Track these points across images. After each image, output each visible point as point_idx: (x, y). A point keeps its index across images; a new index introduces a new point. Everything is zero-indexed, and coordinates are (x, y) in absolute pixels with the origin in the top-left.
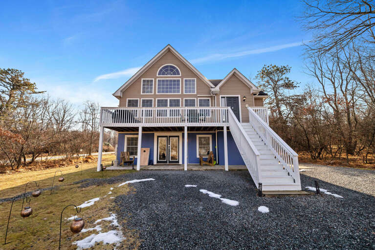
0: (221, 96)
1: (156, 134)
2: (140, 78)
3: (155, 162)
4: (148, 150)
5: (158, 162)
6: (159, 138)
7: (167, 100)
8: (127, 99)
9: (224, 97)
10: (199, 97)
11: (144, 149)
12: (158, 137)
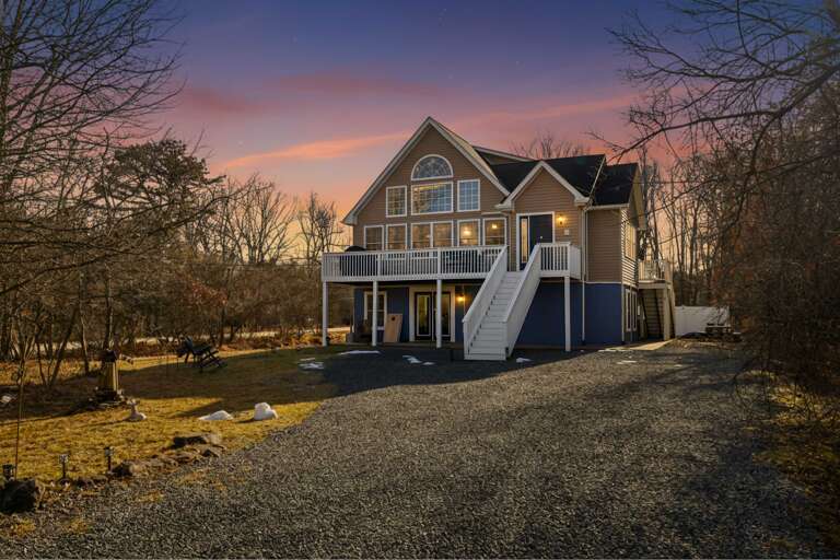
0: (518, 215)
1: (412, 290)
2: (384, 187)
3: (412, 338)
4: (399, 317)
5: (416, 337)
6: (419, 297)
7: (429, 225)
8: (365, 227)
9: (526, 217)
10: (485, 216)
11: (391, 315)
12: (416, 294)
